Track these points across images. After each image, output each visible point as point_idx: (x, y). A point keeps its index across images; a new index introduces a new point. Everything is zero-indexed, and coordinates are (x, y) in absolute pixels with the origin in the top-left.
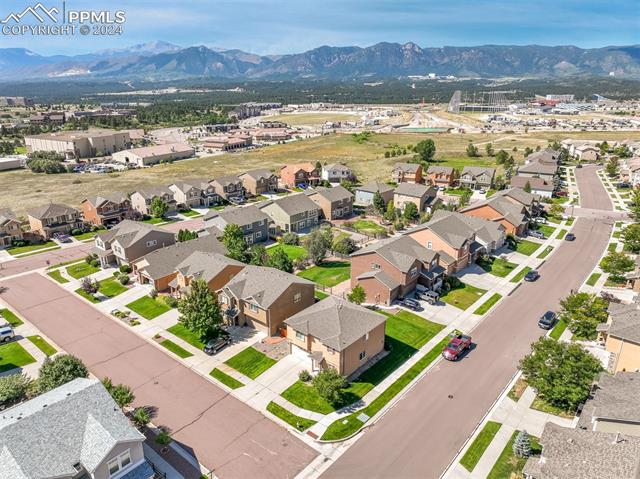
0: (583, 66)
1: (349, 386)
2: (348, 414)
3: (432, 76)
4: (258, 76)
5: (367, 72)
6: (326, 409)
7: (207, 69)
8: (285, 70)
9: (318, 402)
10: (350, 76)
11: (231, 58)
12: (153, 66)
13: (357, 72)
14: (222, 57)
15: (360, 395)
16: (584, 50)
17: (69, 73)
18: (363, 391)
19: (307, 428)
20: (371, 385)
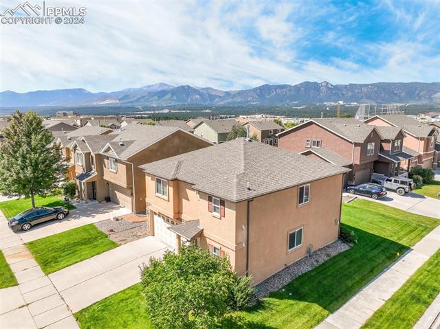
3: (341, 102)
5: (295, 100)
7: (189, 99)
8: (240, 100)
10: (284, 103)
11: (205, 92)
14: (199, 92)
17: (105, 102)
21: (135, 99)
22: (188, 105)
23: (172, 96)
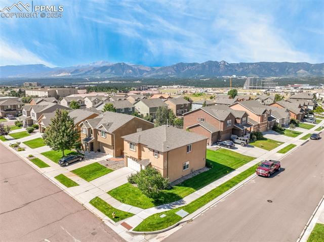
0: (312, 72)
1: (172, 188)
2: (167, 210)
3: (234, 76)
4: (149, 76)
5: (202, 74)
6: (146, 204)
7: (124, 73)
8: (162, 74)
9: (140, 199)
10: (194, 76)
11: (136, 68)
12: (99, 72)
13: (197, 74)
14: (132, 67)
15: (181, 195)
16: (312, 65)
17: (61, 75)
18: (185, 193)
19: (122, 219)
20: (192, 189)
21: (84, 72)
22: (124, 77)
23: (112, 71)
